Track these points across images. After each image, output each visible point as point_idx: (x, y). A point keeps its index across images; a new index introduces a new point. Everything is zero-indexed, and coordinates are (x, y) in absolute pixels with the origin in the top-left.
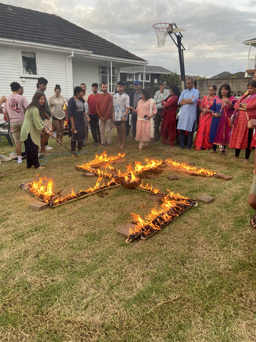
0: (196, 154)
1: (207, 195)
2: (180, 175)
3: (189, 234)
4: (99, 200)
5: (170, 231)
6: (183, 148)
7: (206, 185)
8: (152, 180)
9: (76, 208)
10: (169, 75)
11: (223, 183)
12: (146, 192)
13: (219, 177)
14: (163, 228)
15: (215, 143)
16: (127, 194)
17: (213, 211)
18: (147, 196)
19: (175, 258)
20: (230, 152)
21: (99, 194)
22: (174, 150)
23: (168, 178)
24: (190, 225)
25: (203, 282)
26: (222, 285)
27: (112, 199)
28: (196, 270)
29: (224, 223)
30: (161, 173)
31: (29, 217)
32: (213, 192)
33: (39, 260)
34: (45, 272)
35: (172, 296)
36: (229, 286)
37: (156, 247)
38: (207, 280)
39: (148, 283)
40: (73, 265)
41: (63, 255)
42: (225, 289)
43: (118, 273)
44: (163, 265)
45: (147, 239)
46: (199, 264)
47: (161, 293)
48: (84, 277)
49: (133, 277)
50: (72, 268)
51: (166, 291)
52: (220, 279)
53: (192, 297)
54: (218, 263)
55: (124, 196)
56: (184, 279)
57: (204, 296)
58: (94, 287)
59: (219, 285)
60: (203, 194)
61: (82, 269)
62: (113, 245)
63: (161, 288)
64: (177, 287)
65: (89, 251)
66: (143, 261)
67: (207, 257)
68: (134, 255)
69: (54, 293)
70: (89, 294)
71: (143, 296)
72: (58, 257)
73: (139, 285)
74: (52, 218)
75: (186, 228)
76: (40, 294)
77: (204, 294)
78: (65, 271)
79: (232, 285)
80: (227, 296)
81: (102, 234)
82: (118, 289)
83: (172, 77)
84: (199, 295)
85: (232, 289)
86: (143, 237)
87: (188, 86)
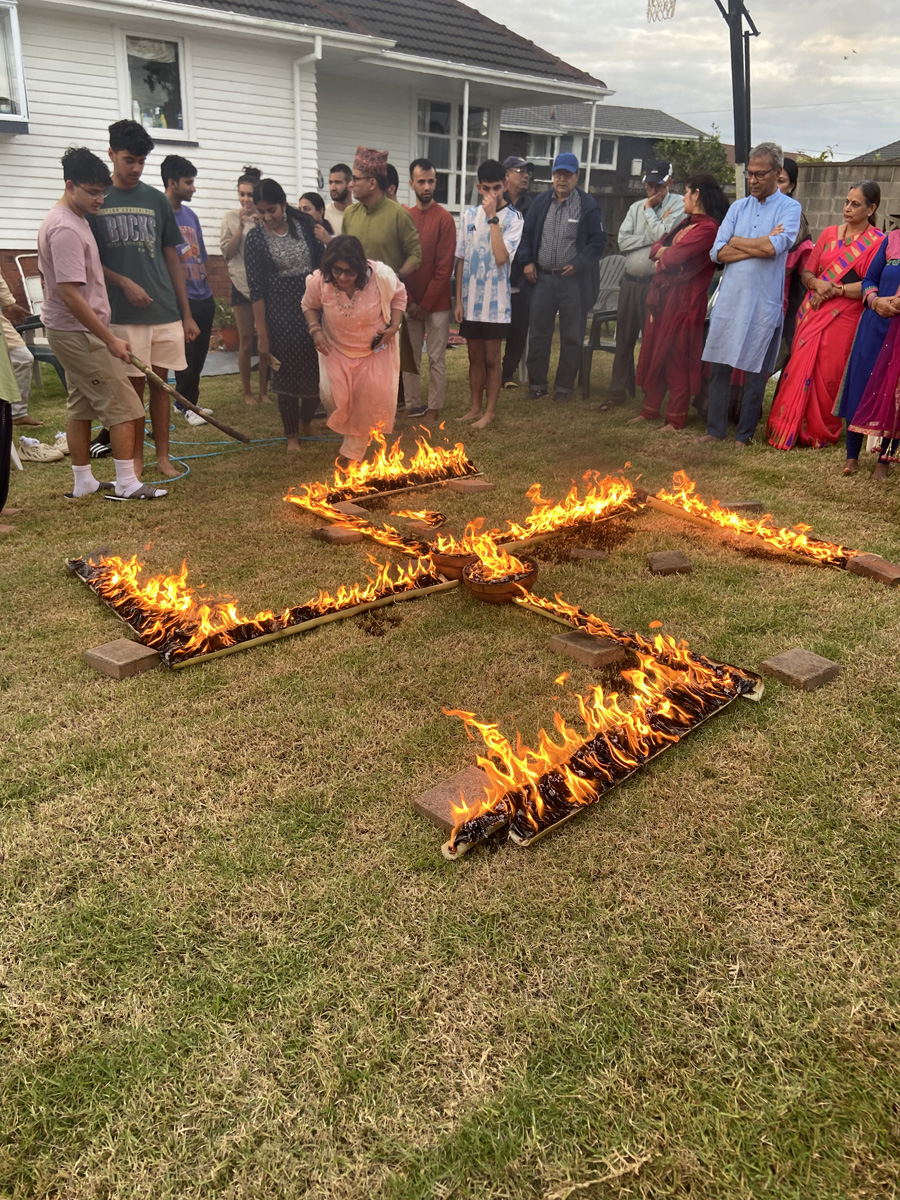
0: (770, 464)
1: (806, 647)
2: (700, 551)
3: (717, 831)
4: (359, 646)
5: (637, 810)
6: (722, 437)
7: (803, 605)
8: (584, 567)
9: (264, 678)
10: (688, 142)
11: (876, 598)
12: (554, 621)
13: (860, 570)
14: (610, 793)
15: (857, 424)
16: (477, 627)
17: (826, 722)
18: (557, 639)
19: (647, 951)
21: (366, 619)
22: (686, 445)
23: (649, 564)
24: (724, 786)
25: (765, 1090)
26: (850, 1106)
27: (414, 645)
28: (738, 1019)
29: (873, 784)
30: (624, 539)
31: (75, 703)
32: (830, 636)
33: (73, 910)
34: (84, 975)
35: (613, 1155)
36: (881, 1117)
37: (569, 887)
38: (781, 1079)
39: (514, 1071)
40: (204, 950)
41: (172, 897)
42: (861, 1132)
43: (390, 1009)
44: (591, 983)
45: (532, 847)
46: (753, 986)
47: (567, 1132)
48: (240, 1014)
49: (452, 1033)
50: (199, 961)
51: (593, 1122)
52: (842, 1077)
53: (707, 1167)
54: (836, 991)
55: (462, 633)
56: (679, 1066)
57: (766, 1164)
58: (275, 1074)
59: (834, 1106)
60: (787, 644)
61: (236, 975)
62: (387, 864)
63: (570, 1109)
64: (642, 1103)
65: (281, 883)
66: (503, 957)
67: (788, 955)
68: (469, 923)
69: (101, 1086)
70: (249, 1107)
71: (485, 1143)
72: (150, 907)
73: (475, 1079)
74: (165, 716)
75: (706, 801)
76: (40, 1087)
77: (765, 1154)
78: (165, 979)
79: (896, 1111)
80: (872, 1172)
81: (351, 807)
82: (379, 1095)
83: (700, 155)
84: (740, 1157)
85: (896, 1132)
86: (517, 834)
87: (754, 184)
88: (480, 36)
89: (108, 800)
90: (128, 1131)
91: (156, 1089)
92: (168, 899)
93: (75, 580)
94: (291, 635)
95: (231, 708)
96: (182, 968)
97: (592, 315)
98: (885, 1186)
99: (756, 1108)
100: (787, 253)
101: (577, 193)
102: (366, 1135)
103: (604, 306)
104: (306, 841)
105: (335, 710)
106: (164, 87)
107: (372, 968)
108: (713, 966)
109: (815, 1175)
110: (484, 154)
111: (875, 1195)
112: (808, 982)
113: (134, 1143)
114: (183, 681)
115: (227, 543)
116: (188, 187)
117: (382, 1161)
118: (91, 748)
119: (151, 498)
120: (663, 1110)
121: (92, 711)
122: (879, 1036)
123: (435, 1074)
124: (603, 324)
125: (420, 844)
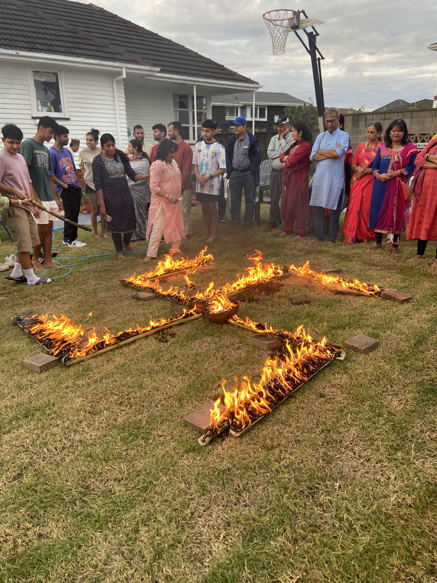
0: (345, 251)
1: (364, 334)
2: (314, 293)
3: (327, 421)
4: (156, 348)
5: (289, 415)
6: (322, 240)
7: (361, 314)
8: (261, 304)
9: (111, 367)
10: (299, 107)
11: (395, 309)
12: (248, 330)
13: (387, 297)
14: (277, 408)
15: (378, 229)
16: (212, 335)
17: (374, 368)
18: (250, 339)
19: (296, 480)
20: (408, 245)
21: (159, 335)
22: (306, 244)
23: (291, 300)
24: (329, 401)
25: (353, 540)
26: (391, 544)
27: (182, 346)
28: (339, 508)
29: (397, 395)
30: (279, 290)
31: (19, 386)
32: (375, 328)
33: (22, 485)
34: (28, 515)
35: (283, 576)
36: (406, 548)
37: (259, 454)
38: (360, 534)
39: (236, 542)
40: (86, 499)
41: (69, 475)
42: (397, 555)
43: (176, 519)
44: (270, 498)
45: (241, 436)
46: (346, 492)
47: (262, 568)
48: (104, 527)
49: (206, 527)
50: (84, 504)
51: (274, 562)
52: (388, 531)
53: (327, 578)
54: (384, 491)
55: (205, 338)
56: (312, 532)
57: (354, 574)
58: (123, 554)
59: (385, 545)
60: (355, 333)
61: (102, 509)
62: (172, 450)
63: (263, 557)
64: (296, 551)
65: (122, 464)
66: (229, 489)
67: (361, 477)
68: (212, 475)
69: (39, 567)
70: (110, 570)
71: (223, 577)
72: (59, 480)
73: (218, 548)
74: (63, 389)
75: (321, 408)
76: (9, 570)
77: (354, 569)
78: (67, 514)
79: (413, 544)
80: (403, 574)
81: (154, 425)
82: (173, 559)
83: (305, 112)
84: (342, 572)
85: (414, 554)
86: (234, 430)
88: (200, 64)
89: (36, 431)
91: (66, 566)
92: (67, 476)
93: (17, 327)
94: (123, 345)
95: (95, 383)
96: (75, 508)
98: (410, 579)
99: (349, 549)
100: (343, 155)
101: (247, 134)
102: (167, 578)
103: (265, 183)
104: (134, 443)
105: (145, 379)
106: (52, 92)
107: (167, 500)
108: (327, 485)
109: (377, 577)
112: (370, 488)
114: (71, 371)
115: (91, 304)
116: (65, 139)
118: (27, 407)
120: (306, 554)
121: (27, 389)
122: (404, 511)
123: (199, 547)
124: (265, 192)
125: (188, 440)
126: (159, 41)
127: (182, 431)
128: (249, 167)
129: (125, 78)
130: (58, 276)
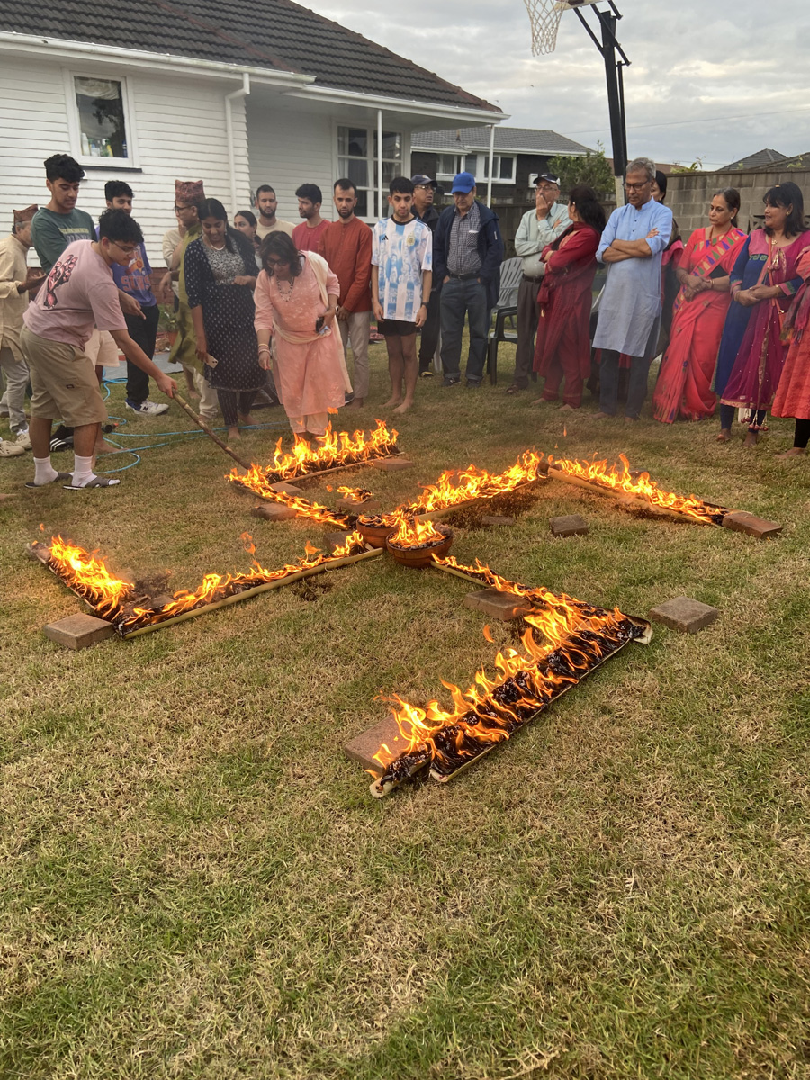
0: (656, 436)
1: (689, 595)
2: (596, 515)
3: (614, 760)
4: (295, 610)
5: (542, 745)
6: (613, 414)
7: (685, 558)
8: (494, 532)
9: (209, 643)
10: (577, 158)
11: (748, 550)
12: (469, 581)
13: (735, 526)
14: (519, 731)
15: (726, 399)
16: (400, 589)
17: (707, 660)
18: (472, 598)
19: (554, 870)
20: (777, 428)
21: (300, 586)
22: (582, 422)
23: (552, 527)
24: (618, 720)
25: (658, 988)
26: (732, 998)
27: (343, 608)
28: (634, 926)
29: (749, 713)
30: (529, 506)
31: (37, 673)
32: (709, 585)
33: (37, 860)
34: (47, 918)
35: (525, 1053)
36: (760, 1006)
37: (483, 817)
38: (672, 978)
39: (436, 984)
40: (156, 891)
41: (126, 844)
42: (743, 1020)
43: (324, 935)
44: (504, 901)
45: (450, 783)
46: (646, 896)
47: (484, 1035)
48: (189, 946)
49: (381, 953)
50: (152, 901)
51: (507, 1024)
52: (726, 973)
53: (609, 1060)
54: (719, 897)
55: (387, 595)
56: (582, 970)
57: (660, 1054)
58: (222, 998)
59: (720, 999)
60: (672, 593)
61: (185, 912)
62: (321, 804)
63: (487, 1015)
64: (550, 1006)
65: (225, 827)
66: (426, 882)
67: (677, 867)
68: (395, 853)
69: (64, 1018)
70: (199, 1029)
71: (411, 1049)
72: (106, 854)
73: (402, 992)
74: (119, 681)
75: (603, 734)
76: (8, 1021)
77: (659, 1045)
78: (120, 918)
79: (773, 1000)
80: (753, 1056)
81: (288, 755)
82: (316, 1012)
83: (588, 168)
84: (637, 1048)
85: (774, 1018)
86: (437, 771)
87: (633, 194)
88: (391, 70)
89: (67, 760)
90: (89, 1056)
91: (114, 1018)
92: (123, 847)
93: (36, 562)
94: (234, 603)
95: (180, 672)
96: (136, 908)
97: (497, 311)
98: (765, 1067)
99: (651, 1004)
100: (662, 253)
101: (475, 205)
102: (304, 1048)
103: (508, 303)
104: (248, 788)
105: (273, 669)
106: (111, 120)
107: (309, 899)
108: (611, 880)
109: (703, 1061)
110: (398, 173)
111: (756, 1075)
112: (694, 890)
113: (95, 1067)
114: (135, 649)
115: (174, 523)
117: (319, 1071)
118: (51, 713)
119: (105, 486)
120: (569, 1010)
121: (52, 680)
122: (757, 935)
123: (366, 990)
124: (507, 319)
125: (351, 785)
126: (314, 24)
127: (340, 769)
128: (478, 272)
129: (247, 95)
130: (116, 468)
